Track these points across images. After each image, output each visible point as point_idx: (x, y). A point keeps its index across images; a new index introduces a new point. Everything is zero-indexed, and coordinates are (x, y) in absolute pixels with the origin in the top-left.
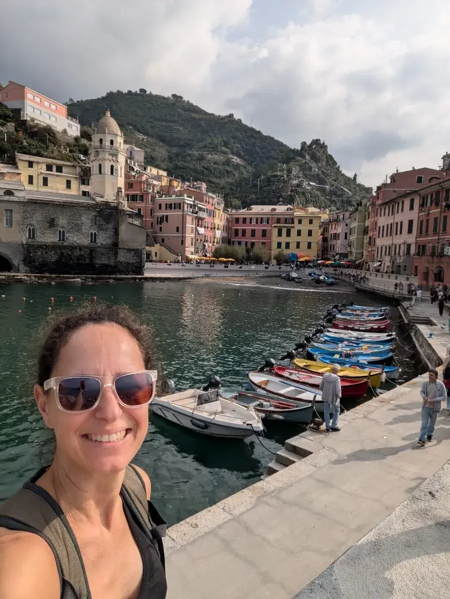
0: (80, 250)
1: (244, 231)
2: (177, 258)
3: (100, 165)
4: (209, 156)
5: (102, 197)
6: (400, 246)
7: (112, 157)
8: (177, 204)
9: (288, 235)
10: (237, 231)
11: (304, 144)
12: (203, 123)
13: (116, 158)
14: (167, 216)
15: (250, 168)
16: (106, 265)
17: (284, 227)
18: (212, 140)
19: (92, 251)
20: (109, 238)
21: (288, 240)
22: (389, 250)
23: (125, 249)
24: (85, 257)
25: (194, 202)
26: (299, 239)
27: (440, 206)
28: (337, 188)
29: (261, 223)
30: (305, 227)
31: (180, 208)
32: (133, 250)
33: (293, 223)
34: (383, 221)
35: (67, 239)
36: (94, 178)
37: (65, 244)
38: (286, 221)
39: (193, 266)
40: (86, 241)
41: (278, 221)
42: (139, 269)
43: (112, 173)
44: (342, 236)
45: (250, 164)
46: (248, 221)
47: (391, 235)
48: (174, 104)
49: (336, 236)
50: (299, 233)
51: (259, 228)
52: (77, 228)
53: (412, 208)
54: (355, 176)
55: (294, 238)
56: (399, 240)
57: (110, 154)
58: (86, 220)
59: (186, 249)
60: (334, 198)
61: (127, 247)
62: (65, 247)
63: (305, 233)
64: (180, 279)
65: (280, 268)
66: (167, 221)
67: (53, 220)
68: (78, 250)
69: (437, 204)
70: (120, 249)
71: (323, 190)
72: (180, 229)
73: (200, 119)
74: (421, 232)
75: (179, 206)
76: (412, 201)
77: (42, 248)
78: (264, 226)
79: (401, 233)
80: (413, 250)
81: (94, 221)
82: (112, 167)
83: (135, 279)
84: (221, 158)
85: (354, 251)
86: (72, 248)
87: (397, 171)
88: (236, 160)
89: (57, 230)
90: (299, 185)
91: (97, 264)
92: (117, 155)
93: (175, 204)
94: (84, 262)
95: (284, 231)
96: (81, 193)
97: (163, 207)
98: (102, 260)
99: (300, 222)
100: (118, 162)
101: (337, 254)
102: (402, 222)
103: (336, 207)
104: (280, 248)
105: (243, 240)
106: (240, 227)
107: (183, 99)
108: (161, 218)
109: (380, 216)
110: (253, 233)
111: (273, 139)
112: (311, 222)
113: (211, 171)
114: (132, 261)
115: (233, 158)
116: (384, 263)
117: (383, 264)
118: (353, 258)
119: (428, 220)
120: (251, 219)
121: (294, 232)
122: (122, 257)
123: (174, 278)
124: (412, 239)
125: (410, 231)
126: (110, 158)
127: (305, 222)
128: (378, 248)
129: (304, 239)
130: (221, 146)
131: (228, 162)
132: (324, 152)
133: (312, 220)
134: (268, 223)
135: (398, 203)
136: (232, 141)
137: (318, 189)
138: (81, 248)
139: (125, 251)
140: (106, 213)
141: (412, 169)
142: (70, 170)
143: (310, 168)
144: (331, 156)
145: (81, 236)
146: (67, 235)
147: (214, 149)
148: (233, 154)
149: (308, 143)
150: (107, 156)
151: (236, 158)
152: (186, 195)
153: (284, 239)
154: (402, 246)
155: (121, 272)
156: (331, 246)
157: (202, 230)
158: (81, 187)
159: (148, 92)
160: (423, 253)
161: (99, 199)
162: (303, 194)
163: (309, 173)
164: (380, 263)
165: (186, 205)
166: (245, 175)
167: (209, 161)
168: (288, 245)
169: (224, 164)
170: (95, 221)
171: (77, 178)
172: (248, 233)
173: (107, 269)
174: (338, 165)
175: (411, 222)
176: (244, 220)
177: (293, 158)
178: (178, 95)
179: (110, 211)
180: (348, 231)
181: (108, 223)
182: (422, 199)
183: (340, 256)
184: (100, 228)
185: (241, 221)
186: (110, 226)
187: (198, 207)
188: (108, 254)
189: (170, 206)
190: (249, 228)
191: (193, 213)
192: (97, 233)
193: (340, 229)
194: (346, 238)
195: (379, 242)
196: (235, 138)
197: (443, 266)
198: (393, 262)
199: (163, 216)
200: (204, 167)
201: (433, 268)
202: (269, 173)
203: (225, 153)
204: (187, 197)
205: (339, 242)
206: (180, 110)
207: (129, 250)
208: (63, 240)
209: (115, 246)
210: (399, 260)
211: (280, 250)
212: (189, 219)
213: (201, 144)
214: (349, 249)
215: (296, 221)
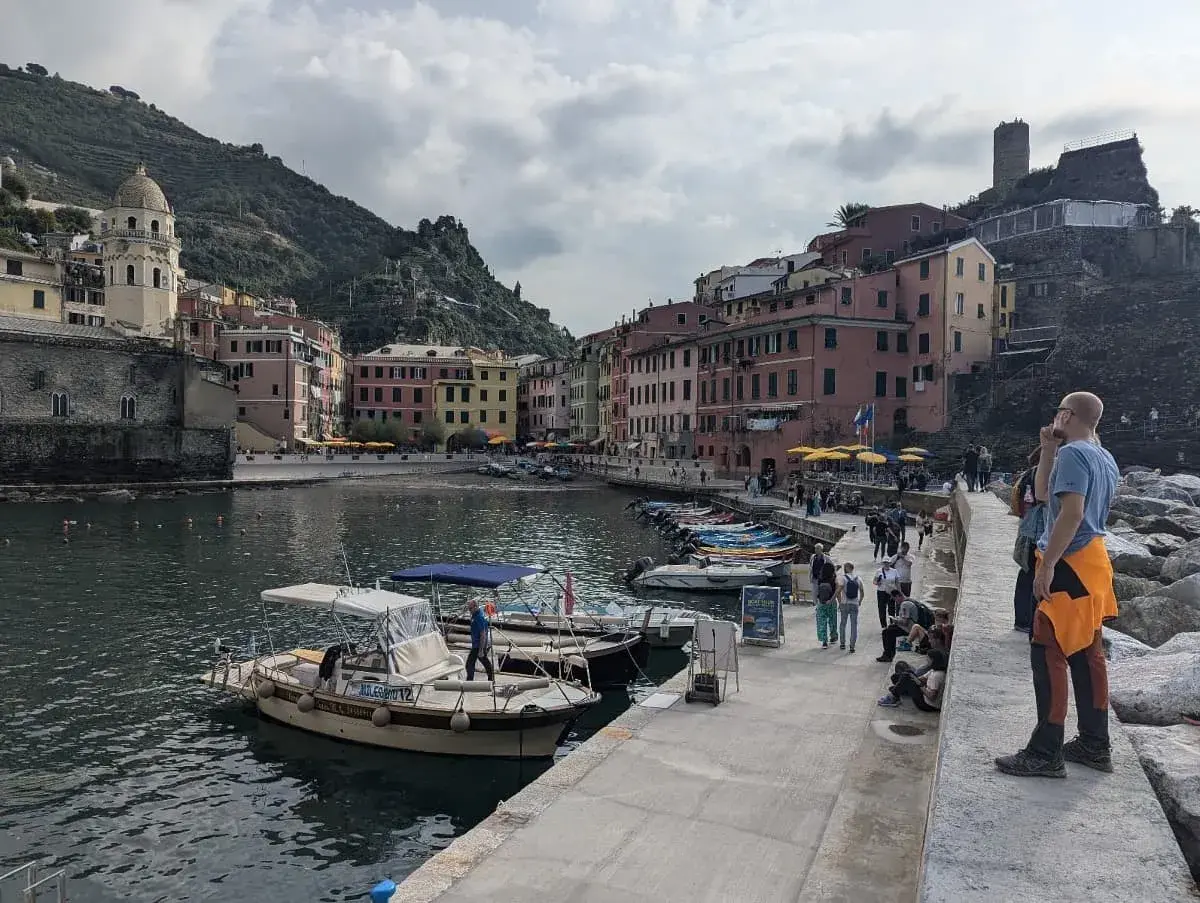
0: (104, 432)
1: (379, 391)
2: (279, 445)
3: (131, 269)
4: (221, 230)
5: (138, 329)
6: (672, 418)
7: (157, 253)
8: (273, 342)
9: (465, 397)
10: (364, 391)
11: (425, 224)
12: (193, 157)
13: (165, 255)
14: (250, 366)
15: (311, 260)
16: (159, 463)
17: (457, 384)
18: (224, 195)
19: (128, 436)
20: (161, 409)
21: (464, 407)
22: (652, 423)
23: (196, 429)
24: (114, 447)
25: (304, 339)
26: (483, 405)
27: (731, 363)
28: (494, 308)
29: (412, 377)
30: (493, 386)
31: (279, 350)
32: (211, 431)
33: (470, 377)
34: (637, 379)
35: (73, 412)
36: (116, 291)
37: (67, 422)
38: (458, 374)
39: (322, 459)
40: (113, 416)
41: (444, 374)
42: (224, 467)
43: (156, 284)
44: (557, 401)
45: (311, 251)
46: (386, 373)
47: (654, 401)
48: (118, 109)
49: (543, 401)
50: (484, 395)
51: (408, 386)
52: (95, 390)
53: (687, 363)
54: (518, 287)
55: (474, 406)
56: (669, 409)
57: (152, 249)
58: (113, 373)
59: (296, 427)
60: (491, 327)
61: (199, 427)
62: (70, 429)
63: (493, 396)
64: (301, 483)
65: (449, 457)
66: (251, 374)
67: (42, 374)
68: (99, 435)
69: (727, 361)
70: (186, 429)
71: (471, 313)
72: (281, 390)
73: (187, 148)
74: (704, 398)
75: (278, 346)
76: (687, 354)
77: (21, 432)
78: (418, 382)
79: (672, 398)
80: (693, 425)
81: (130, 376)
82: (157, 272)
83: (220, 486)
84: (248, 236)
85: (583, 425)
86: (87, 429)
87: (651, 304)
88: (281, 241)
89: (50, 395)
90: (430, 303)
91: (140, 461)
92: (168, 250)
93: (268, 342)
94: (112, 458)
95: (458, 392)
96: (67, 318)
97: (242, 347)
98: (148, 453)
99: (484, 376)
100: (169, 263)
101: (549, 431)
102: (672, 384)
103: (496, 343)
104: (467, 422)
105: (379, 408)
106: (372, 384)
107: (140, 101)
108: (236, 369)
109: (632, 371)
110: (397, 394)
111: (352, 204)
112: (503, 377)
113: (230, 262)
114: (209, 453)
115: (274, 238)
116: (646, 444)
117: (643, 447)
118: (583, 436)
119: (714, 383)
120: (392, 369)
121: (474, 394)
122: (191, 445)
123: (291, 482)
124: (690, 407)
125: (687, 396)
126: (153, 254)
127: (494, 376)
128: (632, 420)
129: (493, 405)
130: (245, 210)
131: (265, 245)
132: (462, 241)
133: (505, 373)
134: (424, 377)
135: (664, 356)
136: (266, 200)
137: (461, 309)
138: (104, 429)
139: (198, 433)
140: (153, 360)
141: (667, 304)
142: (41, 270)
143: (443, 271)
144: (473, 249)
145: (103, 405)
146: (72, 404)
147: (230, 215)
148: (271, 228)
149: (433, 222)
150: (148, 252)
151: (277, 236)
152: (291, 327)
153: (458, 406)
154: (676, 418)
155: (188, 474)
156: (535, 416)
157: (317, 391)
158: (67, 305)
159: (51, 74)
160: (710, 428)
161: (130, 333)
162: (441, 318)
163: (441, 279)
164: (637, 444)
165: (292, 345)
166: (305, 273)
167: (221, 238)
168: (465, 417)
169: (255, 248)
170: (133, 376)
171: (58, 287)
172: (388, 396)
173: (161, 470)
174: (485, 266)
175: (687, 384)
176: (379, 372)
177: (407, 249)
178: (127, 89)
179: (161, 356)
180: (567, 393)
181: (157, 380)
182: (701, 352)
183: (556, 433)
184: (143, 389)
185: (372, 373)
186: (164, 386)
187: (312, 348)
188: (162, 440)
189: (256, 346)
190: (388, 385)
191: (306, 360)
192: (135, 399)
193: (552, 390)
194: (563, 405)
195: (633, 412)
196: (271, 195)
197: (748, 445)
198: (662, 440)
199: (242, 364)
200: (212, 252)
201: (735, 449)
202: (368, 276)
203: (253, 224)
204: (294, 330)
205: (553, 410)
206: (137, 125)
207: (205, 431)
208: (64, 413)
209: (175, 423)
210: (674, 438)
211: (466, 425)
212: (298, 371)
213: (197, 202)
214: (572, 423)
215: (477, 374)
